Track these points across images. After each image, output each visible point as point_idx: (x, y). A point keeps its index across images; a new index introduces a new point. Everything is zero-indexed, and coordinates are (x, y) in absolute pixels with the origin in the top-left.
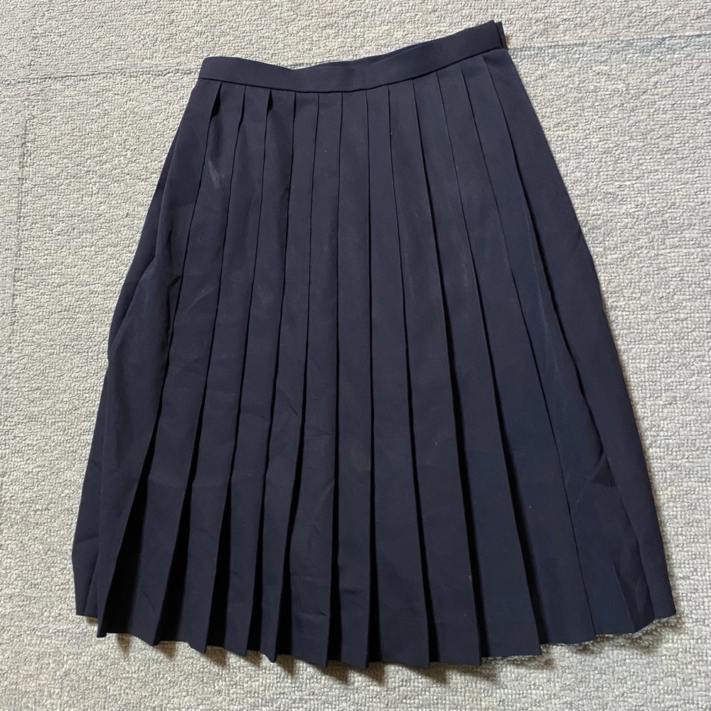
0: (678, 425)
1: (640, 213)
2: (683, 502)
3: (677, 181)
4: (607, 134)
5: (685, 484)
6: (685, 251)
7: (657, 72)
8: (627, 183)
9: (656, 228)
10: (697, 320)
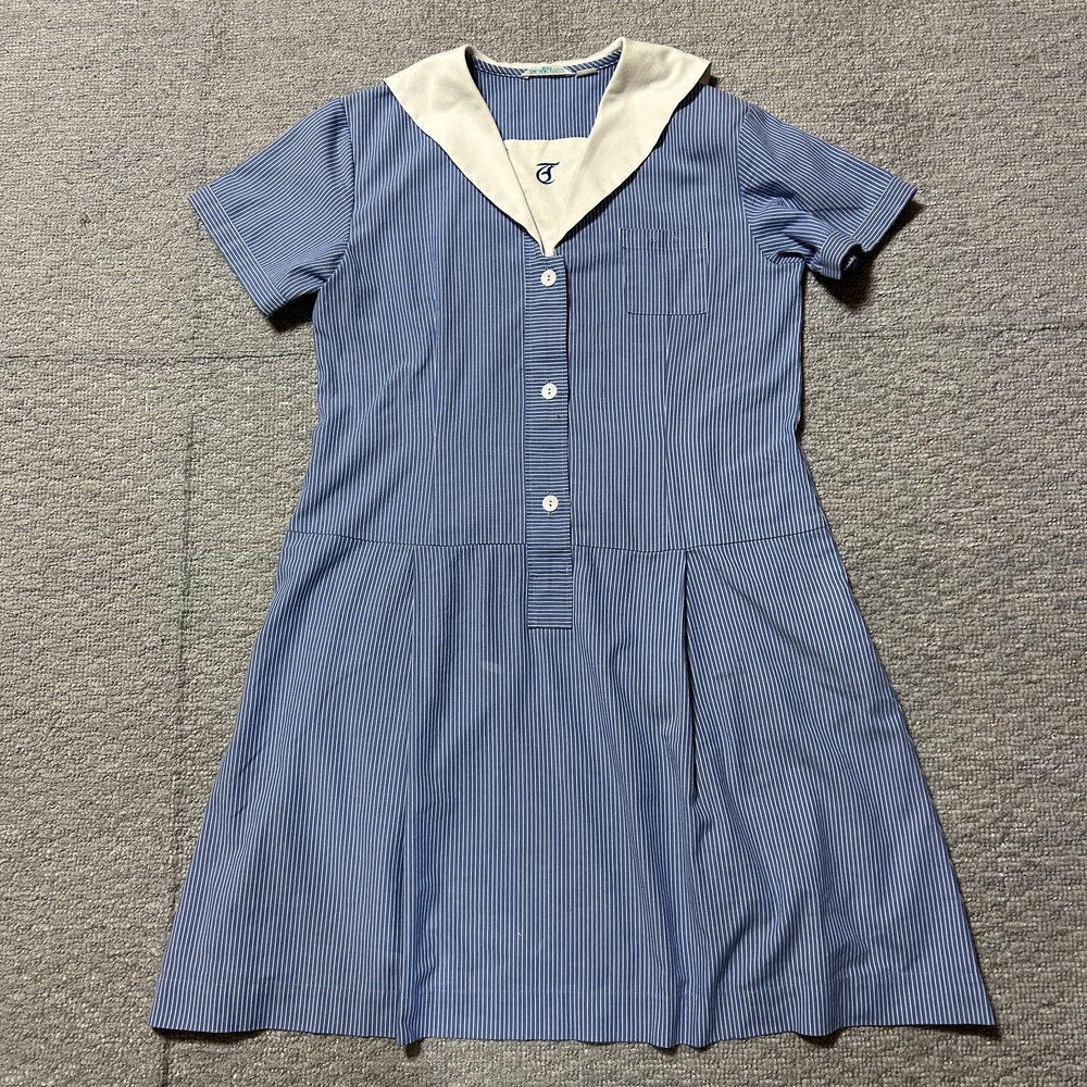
0: (1035, 814)
1: (980, 548)
2: (1044, 910)
3: (1024, 508)
4: (937, 449)
5: (1045, 888)
6: (1035, 595)
7: (995, 371)
8: (963, 510)
9: (1001, 566)
10: (1053, 682)
